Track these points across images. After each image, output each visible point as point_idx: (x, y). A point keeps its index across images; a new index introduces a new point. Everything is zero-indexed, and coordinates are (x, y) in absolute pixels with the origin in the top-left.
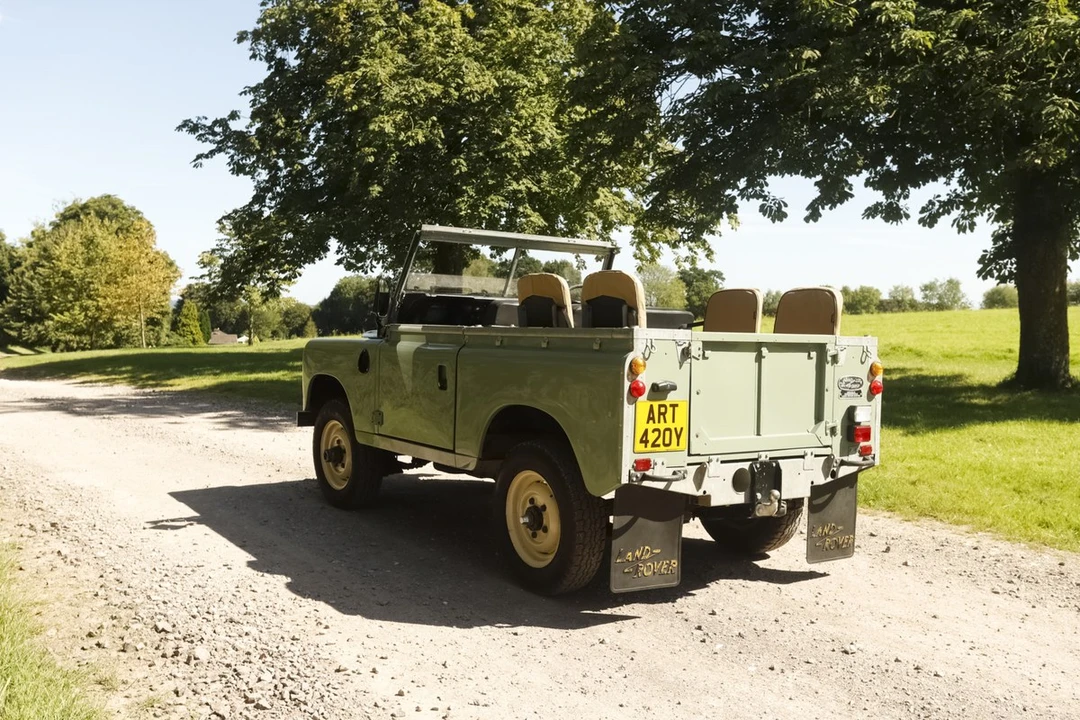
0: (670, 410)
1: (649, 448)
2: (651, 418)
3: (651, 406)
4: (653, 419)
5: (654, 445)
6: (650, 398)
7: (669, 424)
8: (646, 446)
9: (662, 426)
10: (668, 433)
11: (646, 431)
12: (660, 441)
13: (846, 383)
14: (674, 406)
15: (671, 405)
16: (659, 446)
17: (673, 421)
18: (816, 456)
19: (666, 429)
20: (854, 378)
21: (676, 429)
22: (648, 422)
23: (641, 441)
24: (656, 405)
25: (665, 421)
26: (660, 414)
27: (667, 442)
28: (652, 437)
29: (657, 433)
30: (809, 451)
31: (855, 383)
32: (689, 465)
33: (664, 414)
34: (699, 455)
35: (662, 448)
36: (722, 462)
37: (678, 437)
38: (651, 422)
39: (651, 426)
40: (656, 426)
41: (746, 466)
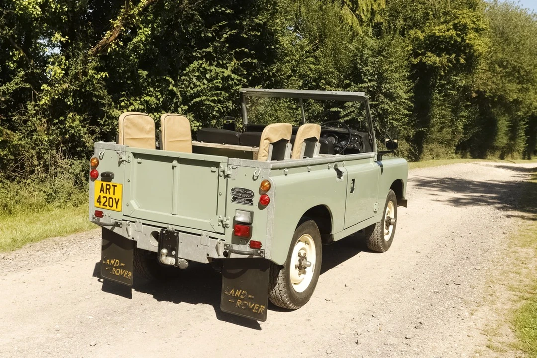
0: (112, 188)
1: (102, 206)
2: (102, 190)
3: (102, 184)
4: (103, 191)
5: (104, 205)
6: (102, 180)
7: (112, 196)
8: (100, 205)
9: (108, 196)
10: (111, 200)
11: (100, 196)
12: (107, 204)
13: (238, 192)
14: (115, 186)
15: (113, 186)
16: (106, 206)
17: (114, 195)
18: (210, 237)
19: (110, 198)
20: (245, 190)
21: (115, 199)
22: (101, 192)
23: (98, 202)
24: (105, 184)
25: (110, 194)
26: (107, 189)
27: (111, 205)
28: (103, 200)
29: (105, 199)
30: (204, 233)
31: (246, 194)
32: (123, 220)
33: (109, 189)
34: (128, 216)
35: (108, 207)
36: (143, 224)
37: (117, 204)
38: (102, 192)
39: (102, 195)
40: (105, 195)
41: (159, 230)
